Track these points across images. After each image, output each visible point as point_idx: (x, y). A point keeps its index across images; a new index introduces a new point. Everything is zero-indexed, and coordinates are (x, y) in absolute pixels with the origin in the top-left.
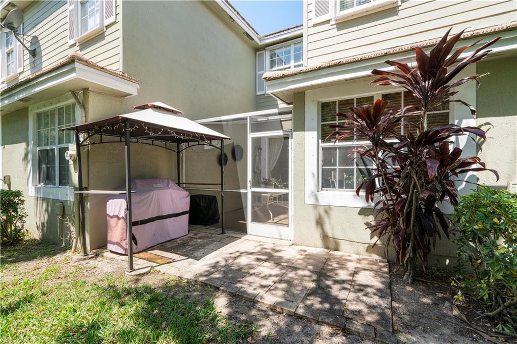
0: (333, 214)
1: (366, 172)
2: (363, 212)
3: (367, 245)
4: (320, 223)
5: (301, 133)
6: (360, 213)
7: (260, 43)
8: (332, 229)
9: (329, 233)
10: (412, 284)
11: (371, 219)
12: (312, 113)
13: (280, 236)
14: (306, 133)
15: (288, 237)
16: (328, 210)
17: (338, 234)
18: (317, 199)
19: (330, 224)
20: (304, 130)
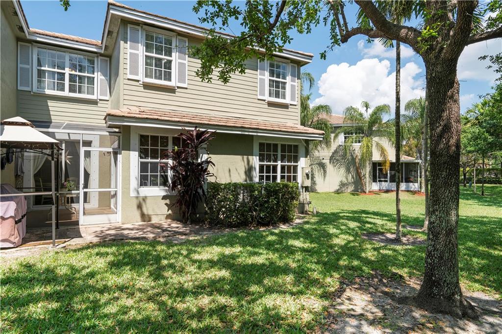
0: (148, 201)
1: (164, 176)
2: (164, 198)
3: (166, 215)
4: (140, 207)
5: (127, 152)
6: (162, 199)
7: (28, 37)
8: (147, 210)
9: (145, 212)
10: (191, 224)
11: (168, 201)
12: (135, 140)
13: (110, 221)
14: (131, 152)
15: (116, 220)
16: (145, 199)
17: (150, 213)
18: (138, 193)
19: (146, 207)
20: (130, 151)
